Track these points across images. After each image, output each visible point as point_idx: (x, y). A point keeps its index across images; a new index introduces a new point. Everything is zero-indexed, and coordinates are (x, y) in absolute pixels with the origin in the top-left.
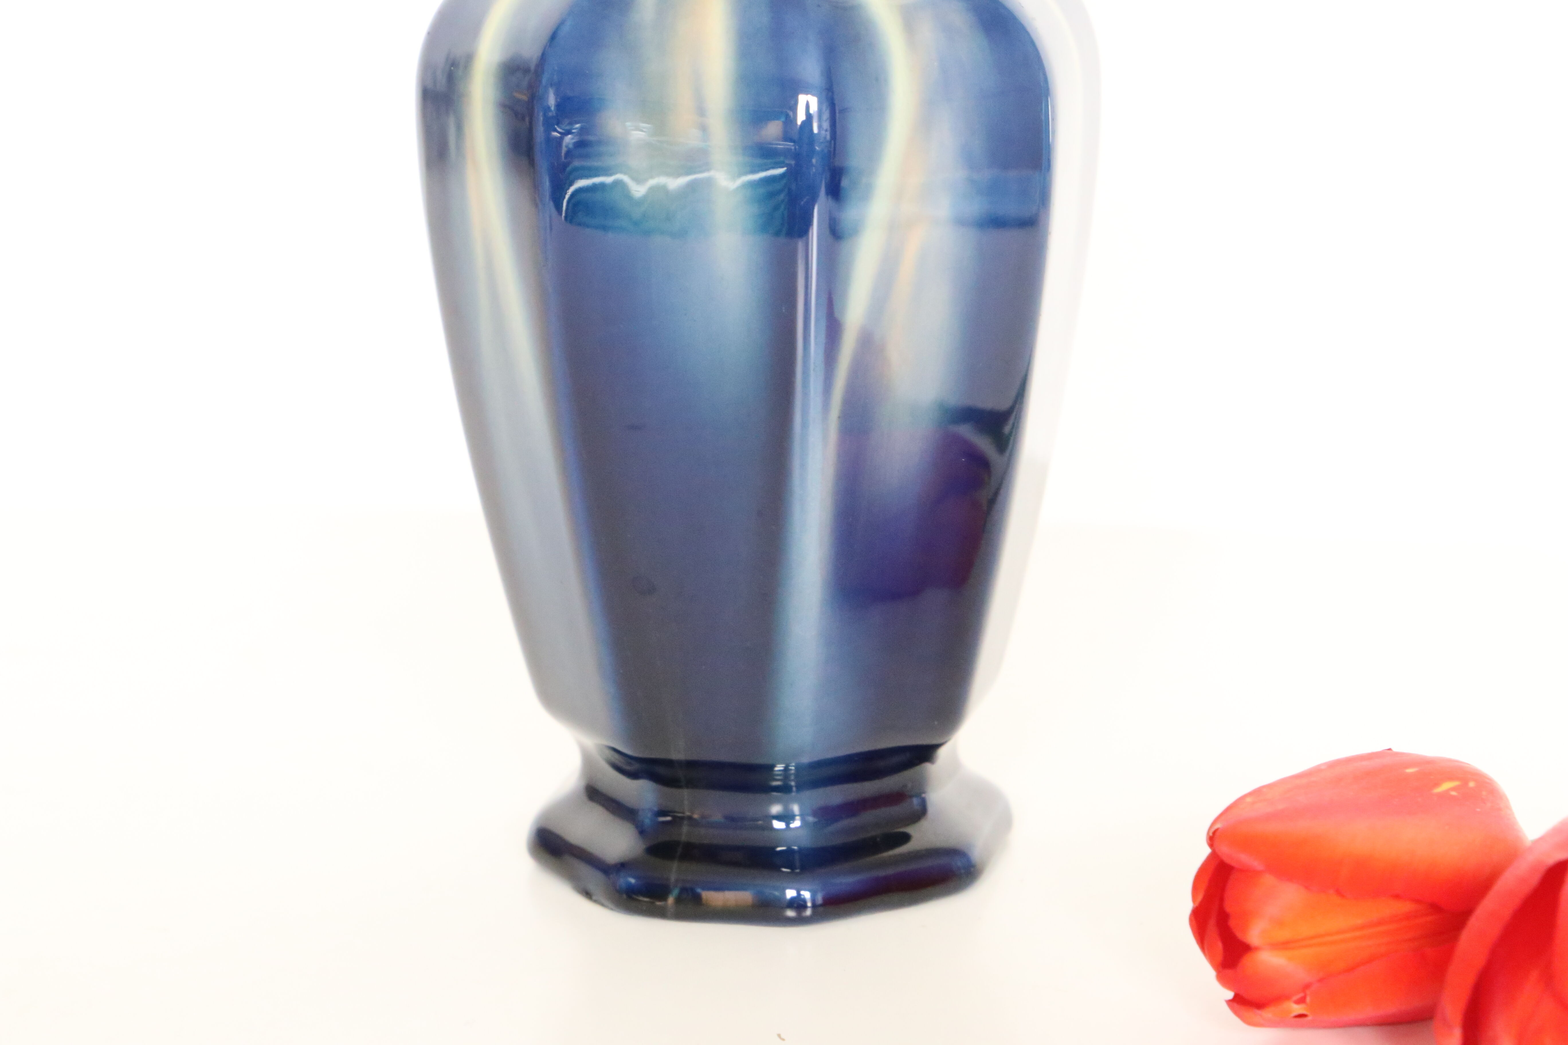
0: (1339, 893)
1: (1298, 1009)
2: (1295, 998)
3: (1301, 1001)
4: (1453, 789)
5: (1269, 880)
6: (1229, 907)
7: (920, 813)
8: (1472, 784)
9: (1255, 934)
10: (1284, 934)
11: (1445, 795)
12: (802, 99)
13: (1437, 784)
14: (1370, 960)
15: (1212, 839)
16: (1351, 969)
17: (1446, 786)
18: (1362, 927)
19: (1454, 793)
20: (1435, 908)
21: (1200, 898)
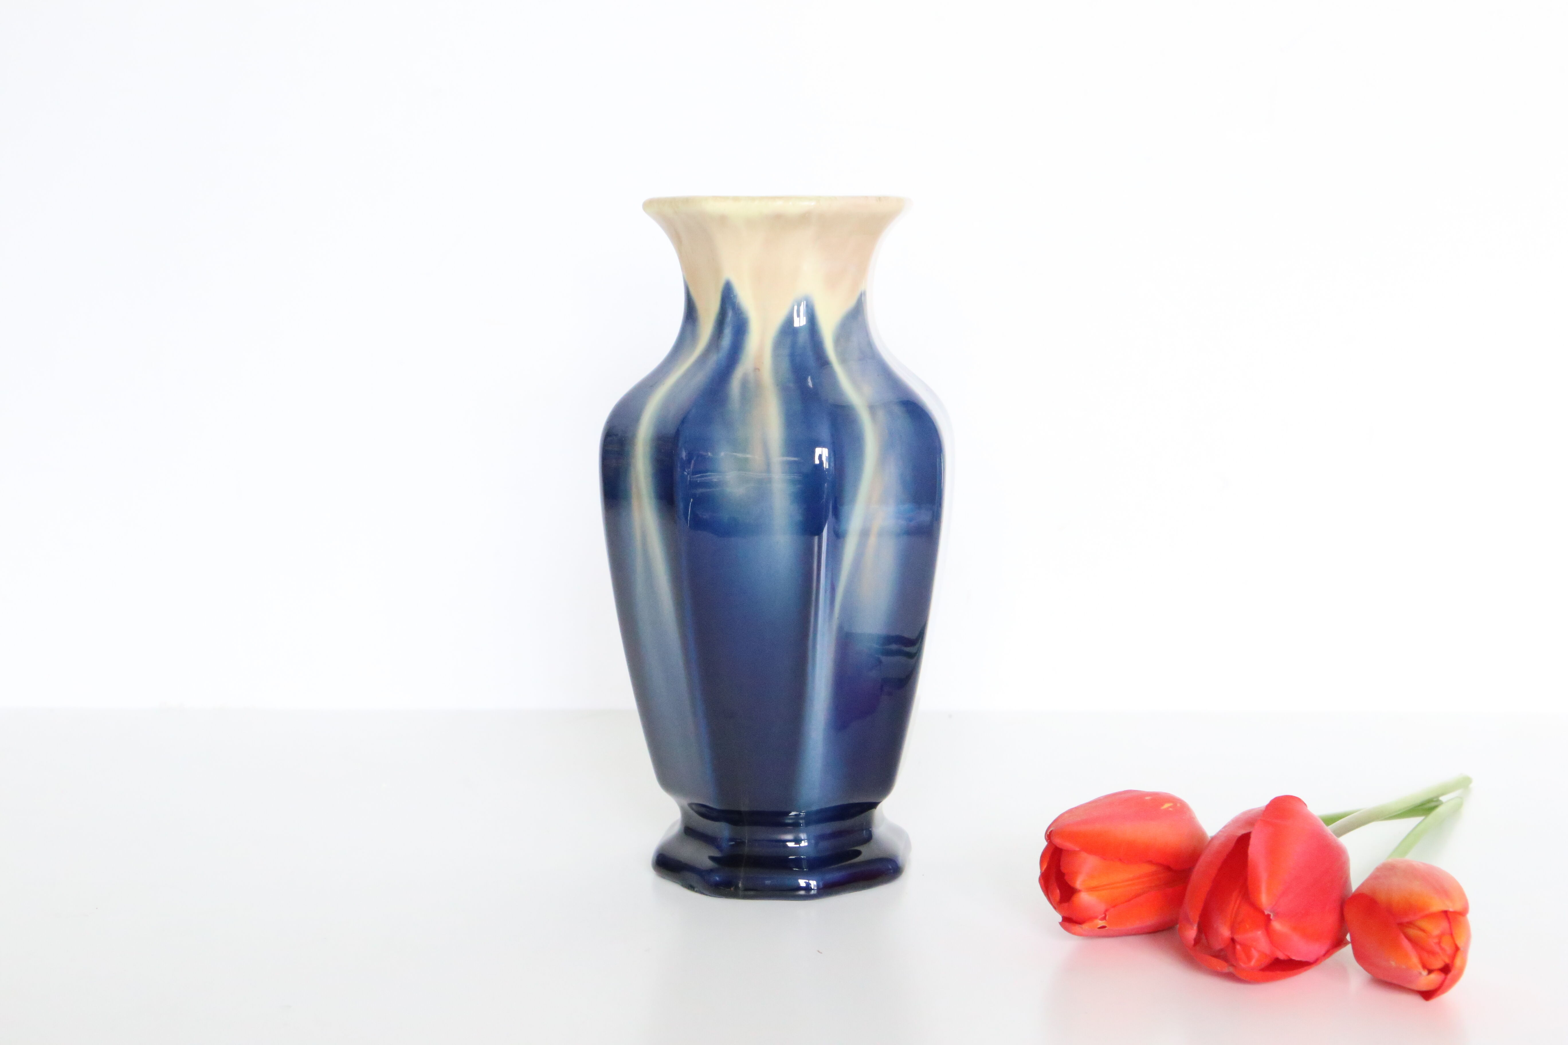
0: (1120, 860)
1: (1101, 923)
2: (1100, 917)
3: (1104, 918)
4: (1170, 807)
5: (1084, 855)
6: (1064, 869)
7: (869, 838)
8: (1178, 805)
9: (1078, 884)
10: (1094, 883)
11: (1167, 810)
12: (818, 451)
13: (1163, 805)
14: (1137, 896)
15: (1049, 836)
16: (1129, 900)
17: (1166, 806)
18: (1132, 880)
19: (1171, 809)
20: (1168, 868)
21: (1045, 867)
